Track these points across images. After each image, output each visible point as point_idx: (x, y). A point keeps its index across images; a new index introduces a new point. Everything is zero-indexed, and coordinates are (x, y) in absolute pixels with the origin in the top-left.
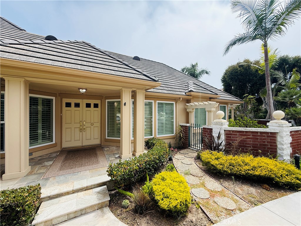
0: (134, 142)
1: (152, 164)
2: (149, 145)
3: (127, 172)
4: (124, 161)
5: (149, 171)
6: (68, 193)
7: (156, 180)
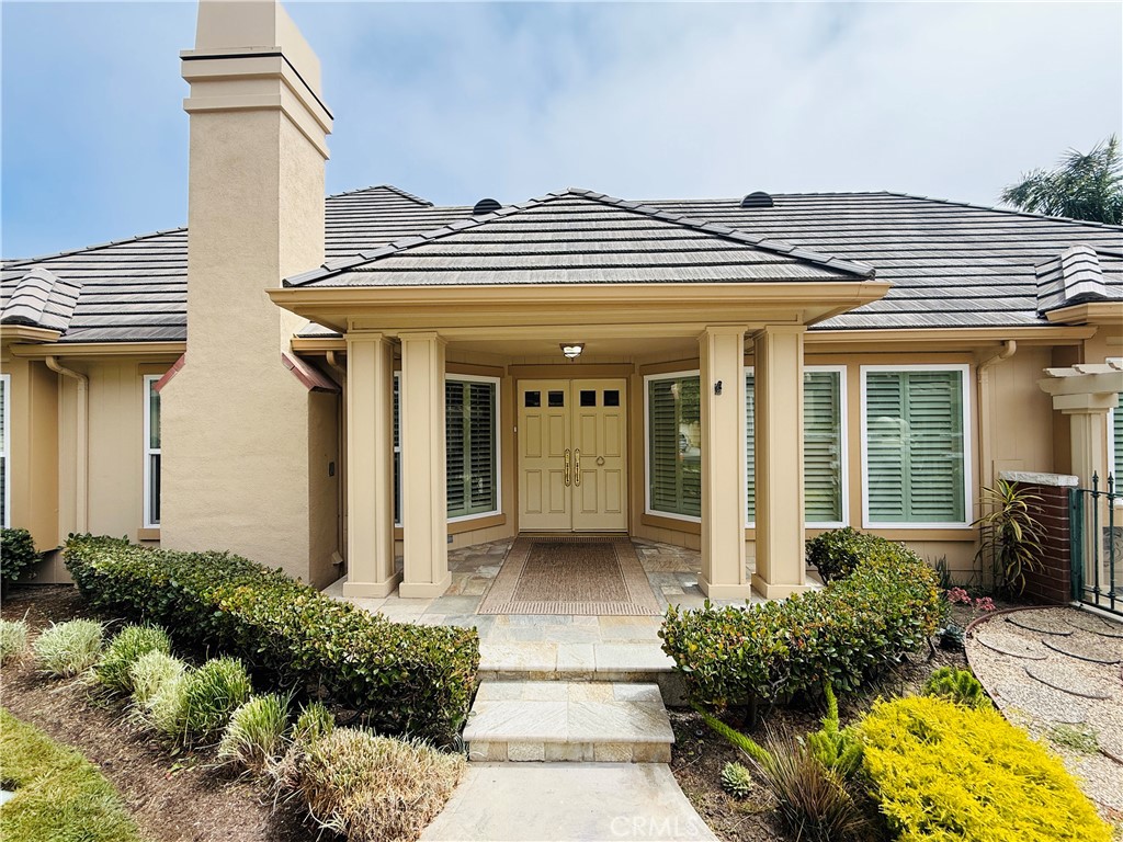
0: (759, 540)
1: (851, 647)
2: (826, 558)
3: (741, 656)
4: (724, 609)
5: (836, 676)
6: (541, 676)
7: (881, 724)
